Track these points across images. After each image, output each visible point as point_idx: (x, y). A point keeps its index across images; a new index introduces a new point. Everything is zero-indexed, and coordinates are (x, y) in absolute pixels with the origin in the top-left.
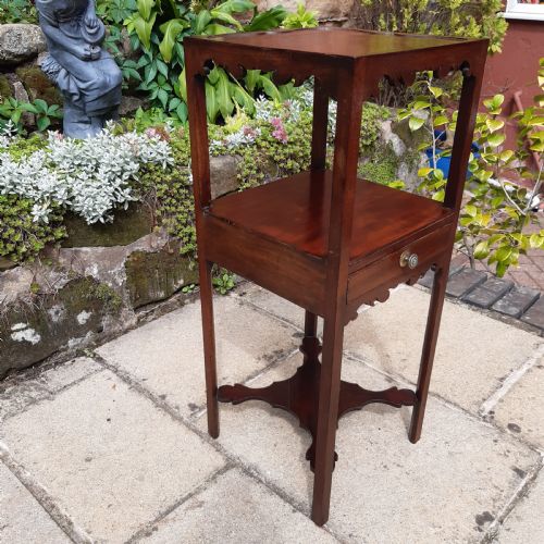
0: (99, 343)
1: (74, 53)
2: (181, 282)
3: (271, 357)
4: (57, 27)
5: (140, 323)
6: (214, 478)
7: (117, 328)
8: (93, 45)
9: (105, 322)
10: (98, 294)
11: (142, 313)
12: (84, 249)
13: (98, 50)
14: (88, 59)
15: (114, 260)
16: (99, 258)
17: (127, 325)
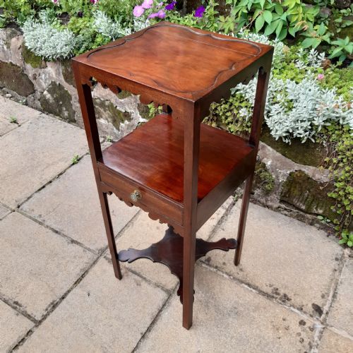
2: (321, 211)
3: (278, 294)
5: (278, 209)
6: (158, 286)
7: (263, 200)
9: (257, 192)
10: (262, 175)
11: (283, 206)
12: (269, 148)
15: (284, 165)
16: (275, 159)
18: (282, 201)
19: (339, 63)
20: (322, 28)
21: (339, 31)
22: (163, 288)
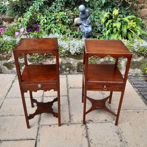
0: (69, 74)
1: (84, 25)
4: (82, 21)
5: (77, 74)
7: (73, 73)
8: (88, 24)
9: (71, 71)
10: (71, 66)
11: (78, 72)
12: (71, 58)
13: (88, 25)
14: (86, 27)
15: (76, 62)
16: (73, 61)
17: (75, 73)
18: (77, 71)
19: (75, 37)
20: (69, 30)
21: (72, 30)
22: (65, 96)
